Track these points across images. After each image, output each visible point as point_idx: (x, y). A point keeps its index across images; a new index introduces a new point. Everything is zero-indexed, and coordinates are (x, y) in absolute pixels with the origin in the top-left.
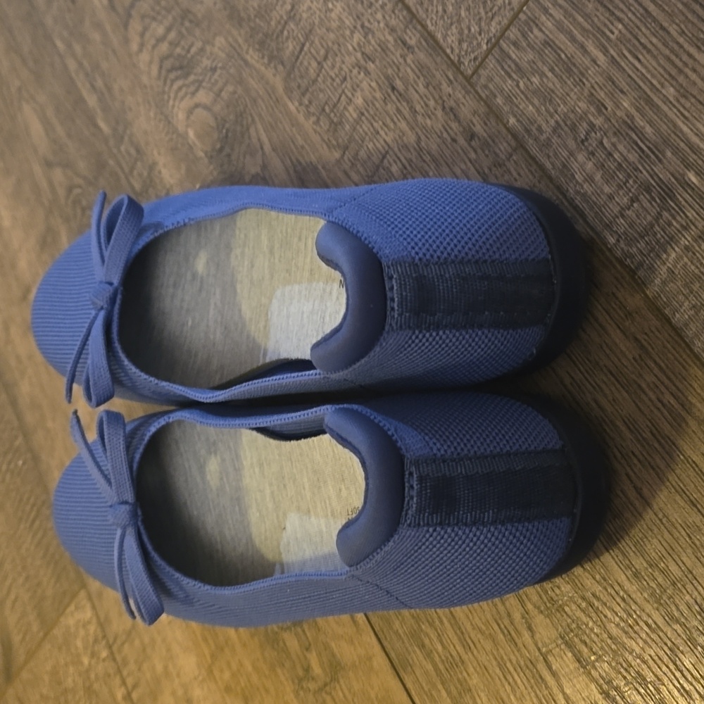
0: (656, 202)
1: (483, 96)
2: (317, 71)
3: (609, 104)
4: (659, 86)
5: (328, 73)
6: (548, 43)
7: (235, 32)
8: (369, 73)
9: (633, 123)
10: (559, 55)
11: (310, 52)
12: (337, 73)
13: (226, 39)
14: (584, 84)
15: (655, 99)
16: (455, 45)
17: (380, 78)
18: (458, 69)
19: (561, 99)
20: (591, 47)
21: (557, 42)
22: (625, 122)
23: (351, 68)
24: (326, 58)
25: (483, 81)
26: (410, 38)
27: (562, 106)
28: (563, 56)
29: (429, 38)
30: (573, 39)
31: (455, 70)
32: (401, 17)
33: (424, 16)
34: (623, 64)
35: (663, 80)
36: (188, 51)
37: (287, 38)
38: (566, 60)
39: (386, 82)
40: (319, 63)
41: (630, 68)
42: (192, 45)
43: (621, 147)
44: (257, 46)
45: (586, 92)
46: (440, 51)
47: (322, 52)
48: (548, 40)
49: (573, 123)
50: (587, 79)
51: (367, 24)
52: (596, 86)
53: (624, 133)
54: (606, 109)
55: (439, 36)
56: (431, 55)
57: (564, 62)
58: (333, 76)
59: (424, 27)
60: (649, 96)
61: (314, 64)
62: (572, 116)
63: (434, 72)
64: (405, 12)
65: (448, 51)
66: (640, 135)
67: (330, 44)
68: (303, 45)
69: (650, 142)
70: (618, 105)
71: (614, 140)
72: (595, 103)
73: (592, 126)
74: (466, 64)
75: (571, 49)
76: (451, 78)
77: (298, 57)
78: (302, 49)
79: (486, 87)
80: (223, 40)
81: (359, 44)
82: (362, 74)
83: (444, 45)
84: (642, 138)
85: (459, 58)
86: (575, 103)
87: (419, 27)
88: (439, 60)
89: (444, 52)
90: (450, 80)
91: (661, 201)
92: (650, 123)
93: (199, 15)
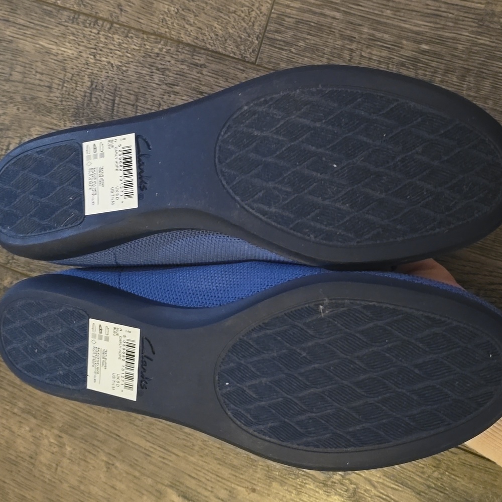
0: (411, 68)
1: (270, 67)
2: (134, 110)
3: (356, 35)
4: (380, 13)
5: (144, 108)
6: (299, 22)
7: (48, 119)
8: (178, 93)
9: (375, 37)
10: (310, 25)
11: (122, 102)
12: (152, 104)
13: (40, 126)
14: (334, 32)
15: (382, 20)
16: (235, 50)
17: (188, 92)
18: (245, 61)
19: (323, 46)
20: (327, 12)
21: (304, 19)
22: (370, 39)
23: (161, 96)
24: (137, 100)
25: (266, 60)
26: (199, 60)
27: (326, 49)
28: (312, 24)
29: (213, 54)
30: (315, 13)
31: (242, 63)
32: (185, 52)
33: (203, 44)
34: (352, 12)
35: (381, 9)
36: (8, 149)
37: (97, 102)
38: (315, 25)
39: (194, 92)
40: (133, 105)
41: (358, 12)
42: (10, 144)
43: (374, 52)
44: (73, 119)
45: (337, 35)
46: (226, 58)
47: (132, 97)
48: (297, 20)
49: (338, 54)
50: (335, 29)
51: (160, 66)
52: (342, 30)
53: (372, 45)
54: (355, 38)
55: (220, 50)
56: (220, 63)
57: (315, 27)
58: (149, 107)
59: (207, 49)
60: (377, 20)
61: (130, 107)
62: (335, 51)
63: (228, 70)
64: (187, 48)
65: (232, 55)
66: (383, 41)
67: (137, 90)
68: (114, 100)
69: (390, 42)
70: (361, 33)
71: (369, 50)
72: (346, 38)
73: (351, 50)
74: (249, 56)
75: (315, 19)
76: (242, 68)
77: (113, 110)
78: (114, 104)
79: (270, 62)
80: (38, 128)
81: (160, 81)
82: (172, 95)
83: (227, 53)
84: (384, 42)
85: (242, 55)
86: (334, 43)
87: (203, 51)
88: (227, 63)
89: (229, 56)
90: (241, 70)
91: (413, 67)
92: (385, 32)
93: (7, 122)
